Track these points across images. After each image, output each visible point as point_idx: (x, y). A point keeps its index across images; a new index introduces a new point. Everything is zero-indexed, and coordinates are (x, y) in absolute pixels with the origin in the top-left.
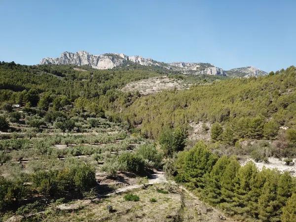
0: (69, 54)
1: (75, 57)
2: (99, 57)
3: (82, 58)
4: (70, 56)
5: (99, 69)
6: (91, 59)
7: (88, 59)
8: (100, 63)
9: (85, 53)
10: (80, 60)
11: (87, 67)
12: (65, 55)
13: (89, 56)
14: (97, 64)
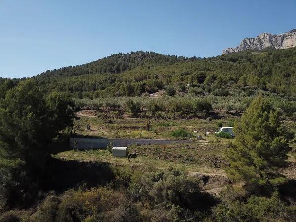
0: (249, 40)
1: (255, 42)
2: (284, 36)
3: (263, 41)
4: (250, 42)
5: (285, 48)
6: (274, 40)
7: (271, 41)
8: (285, 42)
9: (266, 35)
10: (261, 44)
11: (270, 50)
12: (245, 42)
13: (271, 37)
14: (281, 44)
